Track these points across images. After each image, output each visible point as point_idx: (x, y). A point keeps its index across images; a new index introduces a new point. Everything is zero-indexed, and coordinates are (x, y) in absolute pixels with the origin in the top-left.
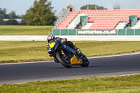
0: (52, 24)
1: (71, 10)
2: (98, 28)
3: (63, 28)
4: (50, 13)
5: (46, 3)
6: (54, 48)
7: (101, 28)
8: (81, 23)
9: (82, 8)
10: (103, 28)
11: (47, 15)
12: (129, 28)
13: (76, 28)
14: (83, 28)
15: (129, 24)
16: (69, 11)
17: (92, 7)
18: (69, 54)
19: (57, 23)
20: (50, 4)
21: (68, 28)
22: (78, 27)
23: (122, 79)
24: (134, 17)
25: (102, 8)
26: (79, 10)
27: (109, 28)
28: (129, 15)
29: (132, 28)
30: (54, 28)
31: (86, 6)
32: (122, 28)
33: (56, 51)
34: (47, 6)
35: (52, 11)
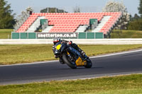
0: (11, 27)
1: (31, 13)
2: (58, 32)
3: (23, 32)
4: (10, 16)
5: (5, 6)
6: (60, 50)
7: (61, 32)
8: (41, 26)
9: (42, 11)
10: (64, 32)
11: (6, 18)
12: (90, 31)
13: (36, 31)
14: (43, 32)
15: (90, 28)
16: (28, 14)
17: (52, 10)
18: (75, 56)
19: (16, 27)
20: (9, 7)
21: (28, 32)
22: (38, 30)
23: (83, 83)
24: (94, 20)
25: (62, 11)
26: (39, 13)
27: (69, 32)
28: (89, 18)
29: (93, 31)
30: (13, 31)
31: (47, 9)
32: (83, 31)
33: (62, 53)
34: (6, 9)
35: (12, 14)
